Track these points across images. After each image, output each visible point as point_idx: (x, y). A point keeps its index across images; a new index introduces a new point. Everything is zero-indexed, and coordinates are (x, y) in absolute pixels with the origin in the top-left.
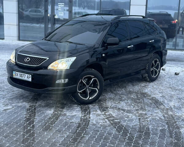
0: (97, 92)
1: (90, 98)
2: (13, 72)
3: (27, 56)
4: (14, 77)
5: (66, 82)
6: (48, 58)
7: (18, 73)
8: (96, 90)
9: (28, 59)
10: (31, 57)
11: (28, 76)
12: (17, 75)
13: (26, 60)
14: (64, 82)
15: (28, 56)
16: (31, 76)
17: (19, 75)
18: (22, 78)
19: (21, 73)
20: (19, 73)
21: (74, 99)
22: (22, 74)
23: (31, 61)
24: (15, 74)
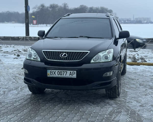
2: (48, 70)
4: (48, 76)
5: (111, 75)
6: (89, 52)
7: (55, 71)
9: (65, 55)
11: (71, 72)
13: (62, 56)
14: (109, 75)
16: (75, 72)
17: (56, 73)
18: (62, 75)
19: (60, 71)
20: (57, 71)
22: (62, 71)
23: (69, 56)
24: (51, 73)
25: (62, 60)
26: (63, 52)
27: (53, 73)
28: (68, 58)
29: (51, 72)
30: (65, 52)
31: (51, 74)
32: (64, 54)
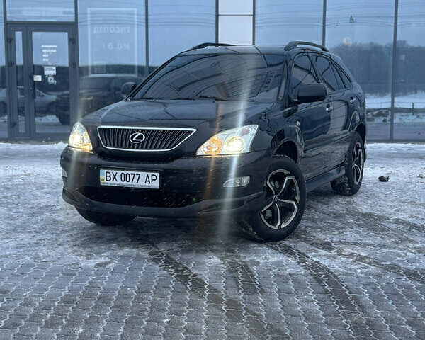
0: (296, 211)
1: (283, 226)
2: (101, 171)
3: (133, 130)
4: (102, 183)
6: (195, 130)
7: (115, 172)
8: (293, 205)
9: (140, 137)
10: (148, 130)
11: (147, 176)
12: (112, 177)
13: (134, 139)
15: (138, 130)
17: (118, 177)
18: (128, 183)
19: (125, 172)
20: (119, 172)
21: (251, 229)
23: (148, 140)
24: (107, 176)
25: (133, 148)
26: (138, 131)
27: (112, 178)
28: (145, 145)
29: (108, 174)
30: (142, 131)
31: (108, 178)
32: (139, 134)
